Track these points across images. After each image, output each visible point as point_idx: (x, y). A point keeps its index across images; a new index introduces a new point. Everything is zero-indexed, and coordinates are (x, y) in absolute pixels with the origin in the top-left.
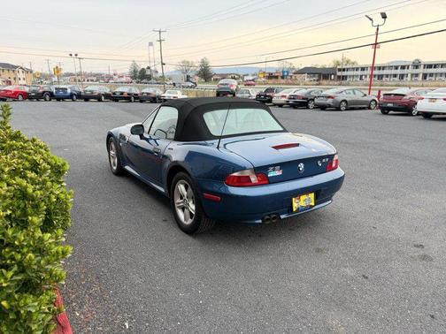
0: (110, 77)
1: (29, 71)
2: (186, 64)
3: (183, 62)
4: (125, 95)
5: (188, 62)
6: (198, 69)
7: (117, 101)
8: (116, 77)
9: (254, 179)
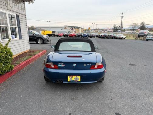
0: (106, 30)
1: (82, 29)
2: (135, 25)
3: (133, 24)
4: (103, 36)
5: (135, 24)
6: (140, 26)
7: (100, 38)
8: (108, 30)
9: (53, 66)
